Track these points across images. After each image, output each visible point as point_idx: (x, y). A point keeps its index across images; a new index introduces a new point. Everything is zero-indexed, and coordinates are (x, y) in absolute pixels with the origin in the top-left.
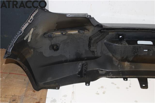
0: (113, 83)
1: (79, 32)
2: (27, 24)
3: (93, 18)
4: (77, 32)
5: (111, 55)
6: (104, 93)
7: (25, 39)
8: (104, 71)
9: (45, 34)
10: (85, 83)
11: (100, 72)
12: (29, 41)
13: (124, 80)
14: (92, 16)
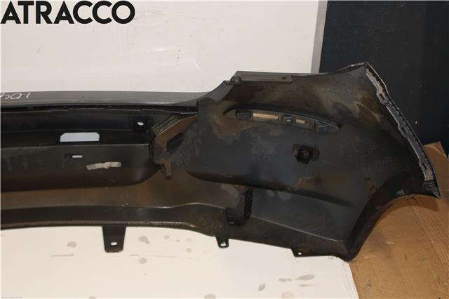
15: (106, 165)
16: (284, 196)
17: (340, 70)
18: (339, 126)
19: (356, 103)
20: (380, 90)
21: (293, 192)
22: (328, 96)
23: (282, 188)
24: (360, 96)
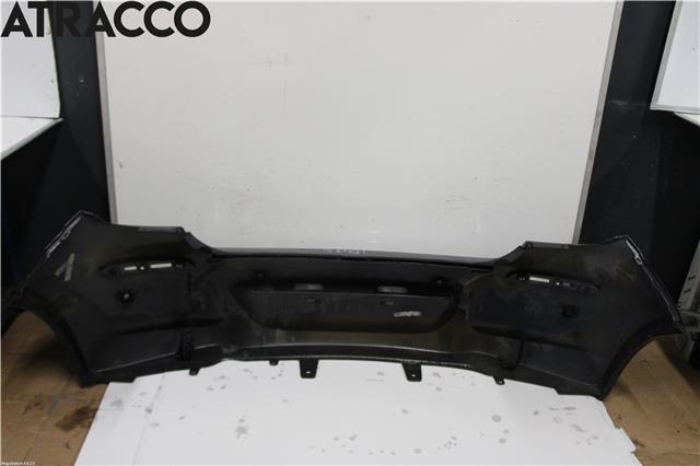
0: (246, 370)
1: (173, 265)
2: (58, 243)
3: (189, 234)
4: (169, 265)
5: (245, 315)
6: (223, 387)
7: (58, 273)
8: (233, 349)
9: (101, 268)
10: (188, 371)
11: (225, 350)
12: (68, 278)
13: (271, 364)
14: (187, 230)
15: (409, 314)
16: (547, 348)
17: (608, 240)
18: (599, 287)
19: (615, 267)
20: (637, 256)
21: (554, 344)
22: (593, 263)
23: (546, 342)
24: (618, 262)
